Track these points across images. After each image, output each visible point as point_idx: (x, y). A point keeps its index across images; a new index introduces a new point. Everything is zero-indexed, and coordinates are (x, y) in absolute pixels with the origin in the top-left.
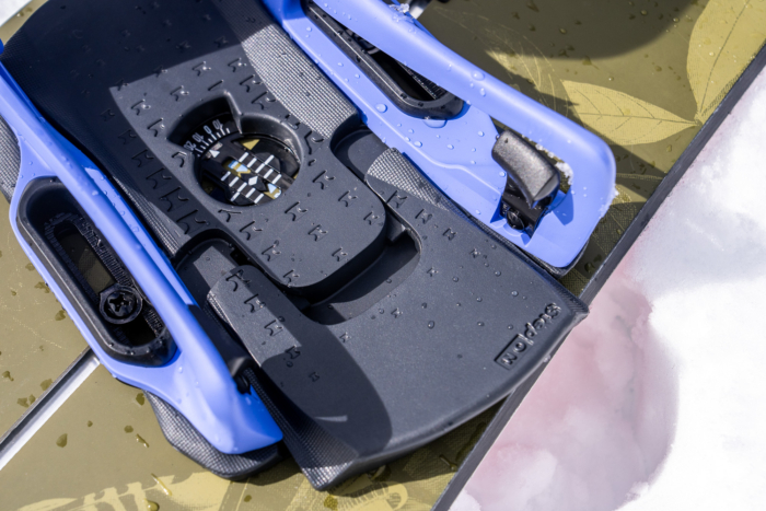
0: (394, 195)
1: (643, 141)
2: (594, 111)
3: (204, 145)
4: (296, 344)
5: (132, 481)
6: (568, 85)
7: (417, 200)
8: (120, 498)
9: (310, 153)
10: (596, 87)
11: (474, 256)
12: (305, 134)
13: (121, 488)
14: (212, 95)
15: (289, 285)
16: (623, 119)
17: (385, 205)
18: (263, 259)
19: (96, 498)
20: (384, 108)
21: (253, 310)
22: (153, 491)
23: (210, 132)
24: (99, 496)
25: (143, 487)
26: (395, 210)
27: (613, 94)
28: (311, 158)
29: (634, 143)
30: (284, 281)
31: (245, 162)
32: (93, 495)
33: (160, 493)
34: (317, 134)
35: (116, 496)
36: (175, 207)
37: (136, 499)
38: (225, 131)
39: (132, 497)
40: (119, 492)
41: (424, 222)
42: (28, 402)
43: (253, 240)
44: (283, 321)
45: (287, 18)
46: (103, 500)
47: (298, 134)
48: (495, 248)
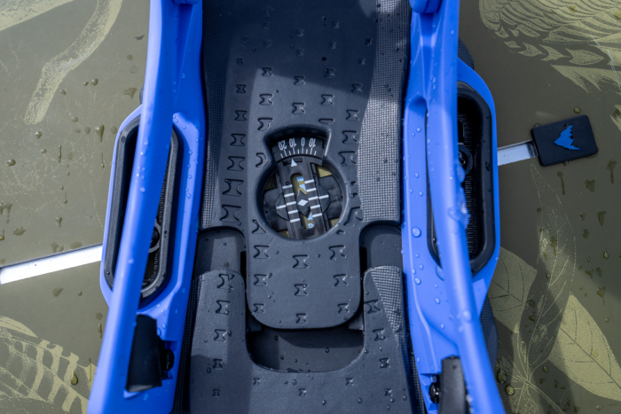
0: (375, 301)
1: (587, 386)
2: (573, 336)
3: (292, 152)
4: (225, 360)
5: (76, 353)
6: (572, 300)
7: (384, 319)
8: (61, 358)
9: (345, 224)
10: (591, 318)
11: (387, 394)
12: (354, 206)
13: (66, 353)
14: (319, 125)
15: (253, 313)
16: (588, 358)
17: (362, 303)
18: (253, 280)
19: (48, 346)
20: (418, 233)
21: (218, 311)
22: (82, 369)
23: (303, 145)
24: (51, 346)
25: (78, 363)
26: (365, 313)
27: (598, 332)
28: (343, 228)
29: (579, 382)
30: (252, 308)
31: (309, 186)
32: (48, 343)
33: (84, 374)
34: (361, 212)
35: (60, 355)
36: (230, 193)
37: (69, 367)
38: (313, 152)
39: (68, 363)
40: (63, 354)
41: (377, 338)
42: (58, 249)
43: (257, 260)
44: (230, 335)
45: (410, 108)
46: (51, 351)
47: (350, 202)
48: (405, 400)
